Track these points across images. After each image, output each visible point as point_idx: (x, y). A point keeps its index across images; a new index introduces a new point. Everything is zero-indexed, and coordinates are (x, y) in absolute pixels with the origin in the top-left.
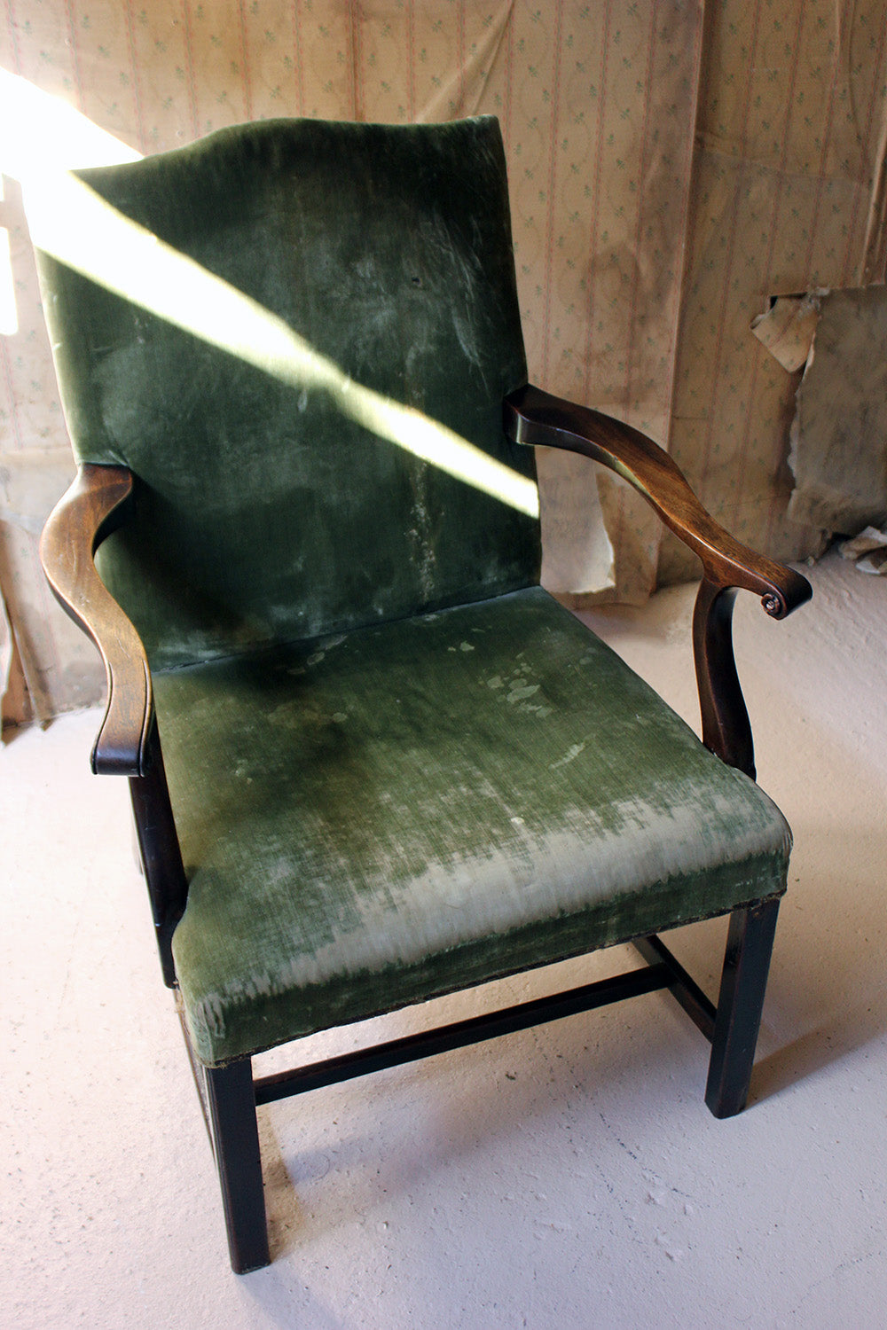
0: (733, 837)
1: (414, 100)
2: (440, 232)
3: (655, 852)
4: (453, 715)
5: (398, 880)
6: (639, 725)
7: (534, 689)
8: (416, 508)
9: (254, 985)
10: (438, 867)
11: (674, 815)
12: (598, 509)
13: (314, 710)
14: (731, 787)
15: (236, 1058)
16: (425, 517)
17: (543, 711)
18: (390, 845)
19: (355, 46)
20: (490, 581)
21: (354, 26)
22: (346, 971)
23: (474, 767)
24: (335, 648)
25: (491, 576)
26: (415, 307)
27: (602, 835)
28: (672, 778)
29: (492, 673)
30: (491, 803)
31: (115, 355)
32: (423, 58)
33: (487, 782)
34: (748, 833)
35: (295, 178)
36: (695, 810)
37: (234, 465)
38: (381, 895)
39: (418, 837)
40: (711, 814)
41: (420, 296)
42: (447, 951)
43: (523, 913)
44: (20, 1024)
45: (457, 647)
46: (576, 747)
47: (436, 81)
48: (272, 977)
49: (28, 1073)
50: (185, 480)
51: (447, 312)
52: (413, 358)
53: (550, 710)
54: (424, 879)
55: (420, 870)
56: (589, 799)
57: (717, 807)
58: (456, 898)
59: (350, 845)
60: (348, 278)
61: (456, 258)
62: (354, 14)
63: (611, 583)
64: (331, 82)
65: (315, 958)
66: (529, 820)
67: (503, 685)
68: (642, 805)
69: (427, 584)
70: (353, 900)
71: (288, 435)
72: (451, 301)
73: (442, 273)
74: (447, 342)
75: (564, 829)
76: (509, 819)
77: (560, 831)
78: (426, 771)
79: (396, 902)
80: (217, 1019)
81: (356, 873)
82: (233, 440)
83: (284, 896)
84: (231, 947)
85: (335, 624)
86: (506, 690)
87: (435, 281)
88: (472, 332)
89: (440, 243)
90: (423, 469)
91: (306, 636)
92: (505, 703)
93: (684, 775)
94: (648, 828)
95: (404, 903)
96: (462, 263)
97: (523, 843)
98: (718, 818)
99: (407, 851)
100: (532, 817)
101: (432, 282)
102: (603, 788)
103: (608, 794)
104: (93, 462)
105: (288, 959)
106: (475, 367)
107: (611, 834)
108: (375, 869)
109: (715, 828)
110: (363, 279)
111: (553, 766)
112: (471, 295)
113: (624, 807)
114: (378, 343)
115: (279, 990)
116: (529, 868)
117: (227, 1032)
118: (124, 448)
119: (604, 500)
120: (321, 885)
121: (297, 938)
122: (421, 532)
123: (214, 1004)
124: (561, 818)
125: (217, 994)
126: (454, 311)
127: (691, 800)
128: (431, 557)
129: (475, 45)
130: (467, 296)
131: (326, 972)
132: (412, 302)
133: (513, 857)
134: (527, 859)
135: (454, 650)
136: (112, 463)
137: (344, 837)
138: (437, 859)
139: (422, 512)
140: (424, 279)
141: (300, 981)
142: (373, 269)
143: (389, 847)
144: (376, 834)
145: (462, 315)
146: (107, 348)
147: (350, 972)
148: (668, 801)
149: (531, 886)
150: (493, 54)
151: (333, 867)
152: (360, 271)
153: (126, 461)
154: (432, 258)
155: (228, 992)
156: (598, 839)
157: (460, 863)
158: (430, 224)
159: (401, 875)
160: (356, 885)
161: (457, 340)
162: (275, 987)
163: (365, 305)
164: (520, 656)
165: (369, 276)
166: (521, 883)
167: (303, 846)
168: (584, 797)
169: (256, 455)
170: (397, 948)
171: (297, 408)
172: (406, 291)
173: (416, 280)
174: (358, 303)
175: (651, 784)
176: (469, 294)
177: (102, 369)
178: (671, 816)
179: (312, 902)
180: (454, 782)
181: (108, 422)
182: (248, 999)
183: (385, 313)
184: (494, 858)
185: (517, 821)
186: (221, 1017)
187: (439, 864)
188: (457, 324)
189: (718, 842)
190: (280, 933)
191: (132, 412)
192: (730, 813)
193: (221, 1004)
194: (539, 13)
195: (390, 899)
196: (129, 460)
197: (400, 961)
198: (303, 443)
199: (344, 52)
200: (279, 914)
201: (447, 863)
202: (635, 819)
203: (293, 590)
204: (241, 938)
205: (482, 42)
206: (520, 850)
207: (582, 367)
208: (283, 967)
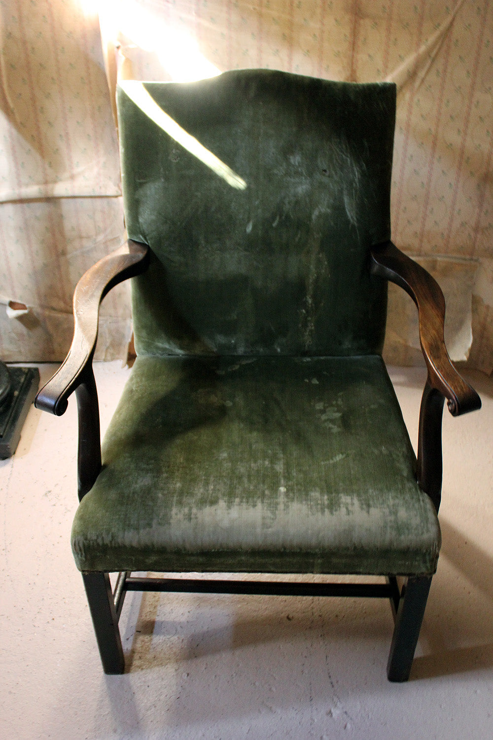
0: (400, 535)
1: (387, 67)
2: (344, 146)
3: (349, 531)
4: (289, 418)
5: (199, 505)
6: (381, 452)
7: (338, 415)
8: (306, 298)
9: (103, 538)
10: (224, 503)
11: (370, 512)
12: (469, 315)
13: (217, 396)
14: (413, 505)
15: (93, 572)
16: (311, 304)
17: (335, 429)
18: (208, 483)
19: (355, 33)
20: (346, 347)
21: (356, 21)
22: (153, 546)
23: (281, 452)
24: (247, 365)
25: (347, 345)
26: (322, 186)
27: (323, 512)
28: (381, 490)
29: (320, 400)
30: (276, 475)
31: (148, 185)
32: (395, 44)
33: (282, 462)
34: (410, 536)
35: (261, 103)
36: (384, 513)
37: (206, 256)
38: (186, 510)
39: (225, 483)
40: (392, 518)
41: (325, 180)
42: (213, 550)
43: (260, 542)
44: (69, 511)
45: (310, 380)
46: (341, 455)
47: (401, 58)
48: (113, 537)
49: (61, 536)
50: (177, 258)
51: (341, 192)
52: (317, 215)
53: (339, 430)
54: (214, 508)
55: (214, 502)
56: (330, 488)
57: (399, 514)
58: (226, 523)
59: (188, 477)
60: (285, 164)
61: (351, 164)
62: (356, 14)
63: (465, 358)
64: (339, 52)
65: (138, 534)
66: (290, 489)
67: (322, 408)
68: (356, 501)
69: (308, 340)
70: (171, 508)
71: (239, 244)
72: (345, 186)
73: (342, 170)
74: (338, 209)
75: (304, 502)
76: (279, 487)
77: (301, 502)
78: (254, 447)
79: (192, 516)
80: (80, 550)
81: (181, 493)
82: (207, 242)
83: (138, 495)
84: (99, 515)
85: (252, 351)
86: (323, 412)
87: (336, 173)
88: (354, 206)
89: (342, 152)
90: (314, 277)
91: (235, 354)
92: (319, 418)
93: (389, 490)
94: (351, 515)
95: (196, 518)
96: (354, 165)
97: (277, 504)
98: (396, 521)
99: (214, 490)
100: (292, 490)
101: (334, 173)
102: (341, 484)
103: (341, 488)
104: (133, 239)
105: (124, 530)
106: (353, 226)
107: (329, 513)
108: (192, 495)
109: (391, 527)
110: (293, 166)
111: (322, 463)
112: (357, 184)
113: (345, 499)
114: (297, 202)
115: (115, 545)
116: (273, 519)
117: (86, 557)
118: (148, 235)
119: (474, 311)
120: (160, 495)
121: (133, 521)
122: (307, 312)
123: (80, 542)
124: (307, 495)
125: (82, 537)
126: (345, 192)
127: (385, 506)
128: (311, 326)
129: (427, 40)
130: (354, 185)
131: (142, 542)
132: (321, 183)
133: (267, 510)
134: (273, 513)
135: (308, 381)
136: (141, 242)
137: (188, 472)
138: (226, 498)
139: (310, 301)
140: (329, 171)
141: (127, 543)
142: (300, 160)
143: (207, 483)
144: (205, 475)
145: (350, 195)
146: (145, 181)
147: (156, 546)
148: (371, 502)
149: (270, 530)
150: (438, 47)
151: (171, 487)
152: (292, 161)
153: (148, 243)
154: (337, 160)
155: (89, 537)
156: (320, 514)
157: (237, 505)
158: (339, 141)
159: (204, 502)
160: (177, 500)
161: (344, 209)
162: (113, 542)
163: (292, 180)
164: (341, 394)
165: (297, 164)
166: (264, 525)
167: (164, 470)
168: (327, 487)
169: (218, 252)
170: (184, 541)
171: (245, 231)
172: (318, 176)
173: (325, 171)
174: (288, 179)
175: (367, 489)
176: (356, 184)
177: (141, 192)
178: (368, 512)
179: (150, 503)
180: (265, 456)
181: (141, 220)
182: (98, 544)
183: (304, 187)
184: (256, 508)
185: (282, 489)
186: (82, 549)
187: (226, 502)
188: (346, 200)
189: (390, 535)
190: (126, 515)
191: (153, 217)
192: (405, 520)
193: (83, 543)
194: (470, 25)
195: (190, 514)
196: (149, 242)
197: (185, 549)
198: (246, 250)
199: (348, 35)
200: (131, 504)
201: (230, 504)
202: (347, 508)
203: (229, 329)
204: (107, 512)
205: (432, 39)
206: (273, 507)
207: (472, 234)
208: (121, 534)
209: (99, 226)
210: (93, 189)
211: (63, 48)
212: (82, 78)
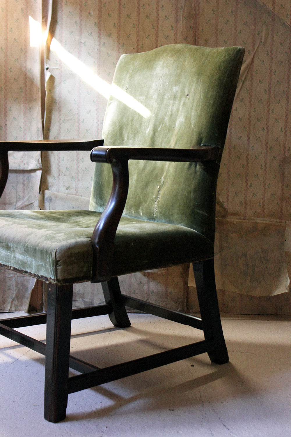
2: (199, 80)
41: (187, 101)
51: (192, 108)
52: (178, 123)
60: (171, 92)
61: (200, 89)
63: (287, 291)
69: (156, 208)
71: (141, 141)
73: (195, 94)
74: (188, 119)
88: (196, 116)
89: (198, 84)
101: (191, 97)
106: (193, 130)
114: (171, 116)
122: (160, 187)
130: (199, 103)
132: (184, 103)
139: (163, 180)
142: (178, 90)
152: (174, 90)
161: (191, 119)
165: (176, 92)
172: (183, 99)
173: (188, 96)
183: (176, 106)
188: (193, 113)
194: (263, 61)
196: (104, 137)
207: (279, 202)
209: (19, 196)
210: (19, 165)
211: (11, 68)
212: (21, 88)
